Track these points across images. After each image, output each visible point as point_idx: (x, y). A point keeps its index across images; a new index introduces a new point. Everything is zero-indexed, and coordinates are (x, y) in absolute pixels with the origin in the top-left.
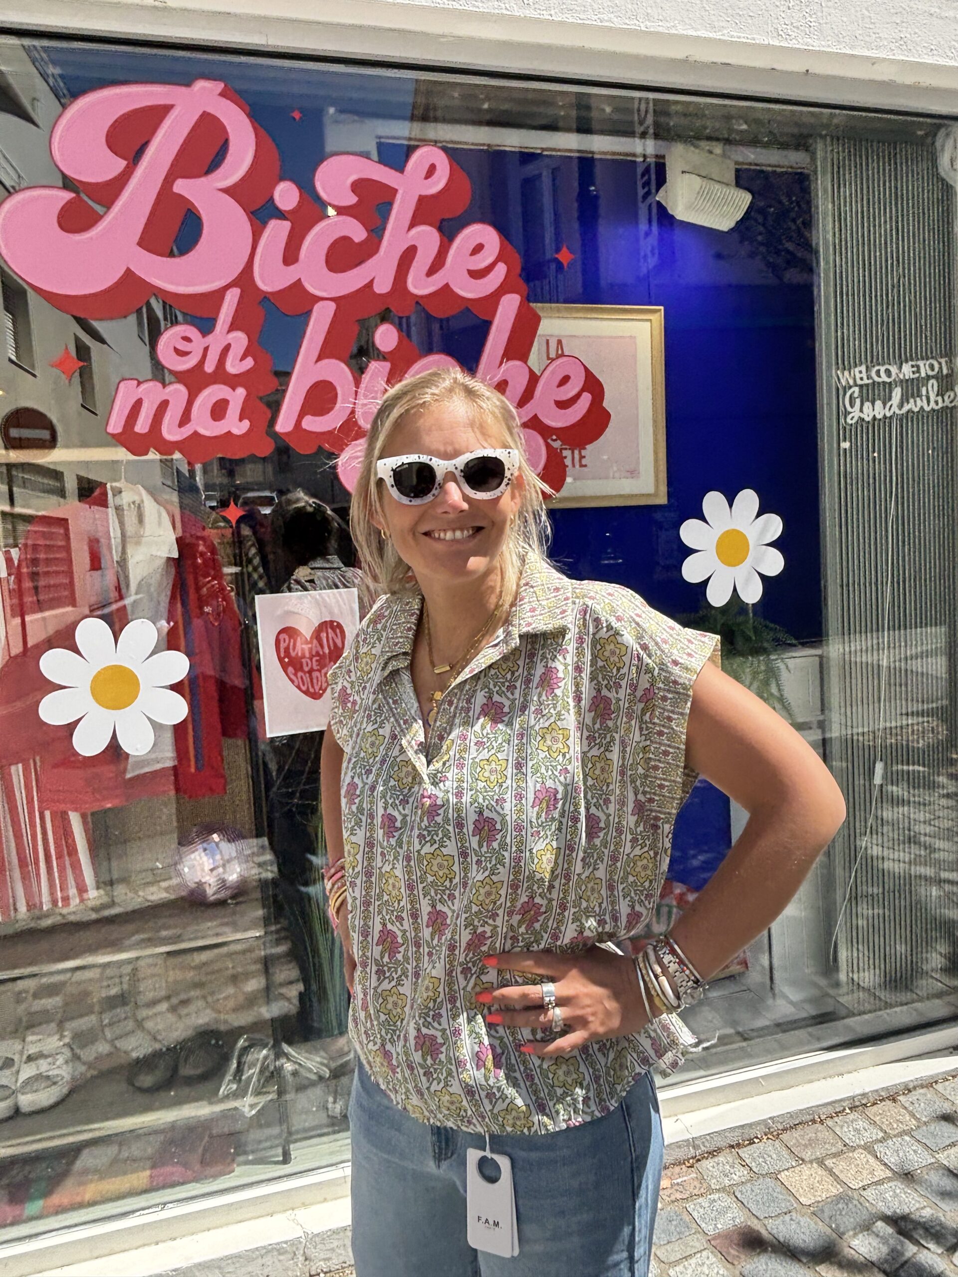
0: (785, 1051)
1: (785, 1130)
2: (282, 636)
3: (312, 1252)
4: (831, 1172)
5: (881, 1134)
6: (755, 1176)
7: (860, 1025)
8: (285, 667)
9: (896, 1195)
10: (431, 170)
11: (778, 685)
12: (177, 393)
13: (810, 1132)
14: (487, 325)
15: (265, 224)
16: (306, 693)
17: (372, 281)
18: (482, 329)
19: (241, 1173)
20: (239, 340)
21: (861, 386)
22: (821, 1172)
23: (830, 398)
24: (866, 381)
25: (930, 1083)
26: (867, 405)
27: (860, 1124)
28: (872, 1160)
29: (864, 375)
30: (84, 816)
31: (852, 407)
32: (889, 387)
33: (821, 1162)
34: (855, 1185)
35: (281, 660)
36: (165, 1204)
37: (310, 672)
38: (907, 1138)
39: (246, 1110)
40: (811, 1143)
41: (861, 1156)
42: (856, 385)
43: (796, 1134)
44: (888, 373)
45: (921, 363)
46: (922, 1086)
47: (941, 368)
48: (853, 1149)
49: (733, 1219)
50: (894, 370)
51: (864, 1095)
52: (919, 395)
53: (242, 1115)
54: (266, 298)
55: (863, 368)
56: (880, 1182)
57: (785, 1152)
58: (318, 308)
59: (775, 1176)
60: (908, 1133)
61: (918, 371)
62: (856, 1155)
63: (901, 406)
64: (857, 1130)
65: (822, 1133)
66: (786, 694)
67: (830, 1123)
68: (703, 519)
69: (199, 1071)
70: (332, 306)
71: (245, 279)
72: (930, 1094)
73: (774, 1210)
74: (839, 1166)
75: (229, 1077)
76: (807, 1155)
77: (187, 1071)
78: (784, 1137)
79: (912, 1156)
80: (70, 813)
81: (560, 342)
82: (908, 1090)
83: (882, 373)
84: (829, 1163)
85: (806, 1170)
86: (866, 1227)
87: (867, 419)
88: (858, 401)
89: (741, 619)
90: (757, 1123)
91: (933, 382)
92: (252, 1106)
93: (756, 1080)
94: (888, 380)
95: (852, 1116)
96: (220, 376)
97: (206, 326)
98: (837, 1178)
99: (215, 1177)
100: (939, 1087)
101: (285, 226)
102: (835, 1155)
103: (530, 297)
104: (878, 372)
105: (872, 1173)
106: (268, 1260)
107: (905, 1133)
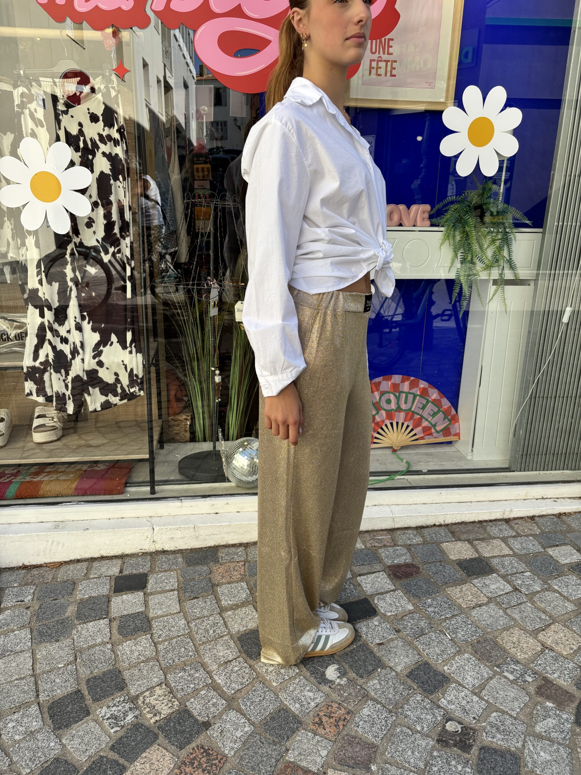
1: (454, 524)
3: (157, 538)
4: (475, 547)
5: (514, 534)
6: (426, 542)
9: (511, 564)
13: (470, 526)
22: (468, 545)
27: (505, 527)
28: (503, 545)
33: (470, 542)
34: (487, 555)
38: (531, 538)
40: (468, 532)
41: (497, 542)
43: (461, 526)
46: (552, 514)
48: (494, 538)
49: (405, 560)
57: (450, 534)
59: (439, 544)
60: (534, 536)
62: (494, 541)
64: (501, 530)
65: (478, 528)
66: (514, 258)
67: (485, 524)
72: (556, 519)
73: (431, 559)
74: (481, 545)
76: (464, 537)
78: (453, 527)
79: (530, 546)
84: (476, 542)
85: (459, 544)
95: (502, 522)
98: (477, 550)
100: (563, 517)
102: (481, 539)
105: (501, 551)
107: (531, 535)
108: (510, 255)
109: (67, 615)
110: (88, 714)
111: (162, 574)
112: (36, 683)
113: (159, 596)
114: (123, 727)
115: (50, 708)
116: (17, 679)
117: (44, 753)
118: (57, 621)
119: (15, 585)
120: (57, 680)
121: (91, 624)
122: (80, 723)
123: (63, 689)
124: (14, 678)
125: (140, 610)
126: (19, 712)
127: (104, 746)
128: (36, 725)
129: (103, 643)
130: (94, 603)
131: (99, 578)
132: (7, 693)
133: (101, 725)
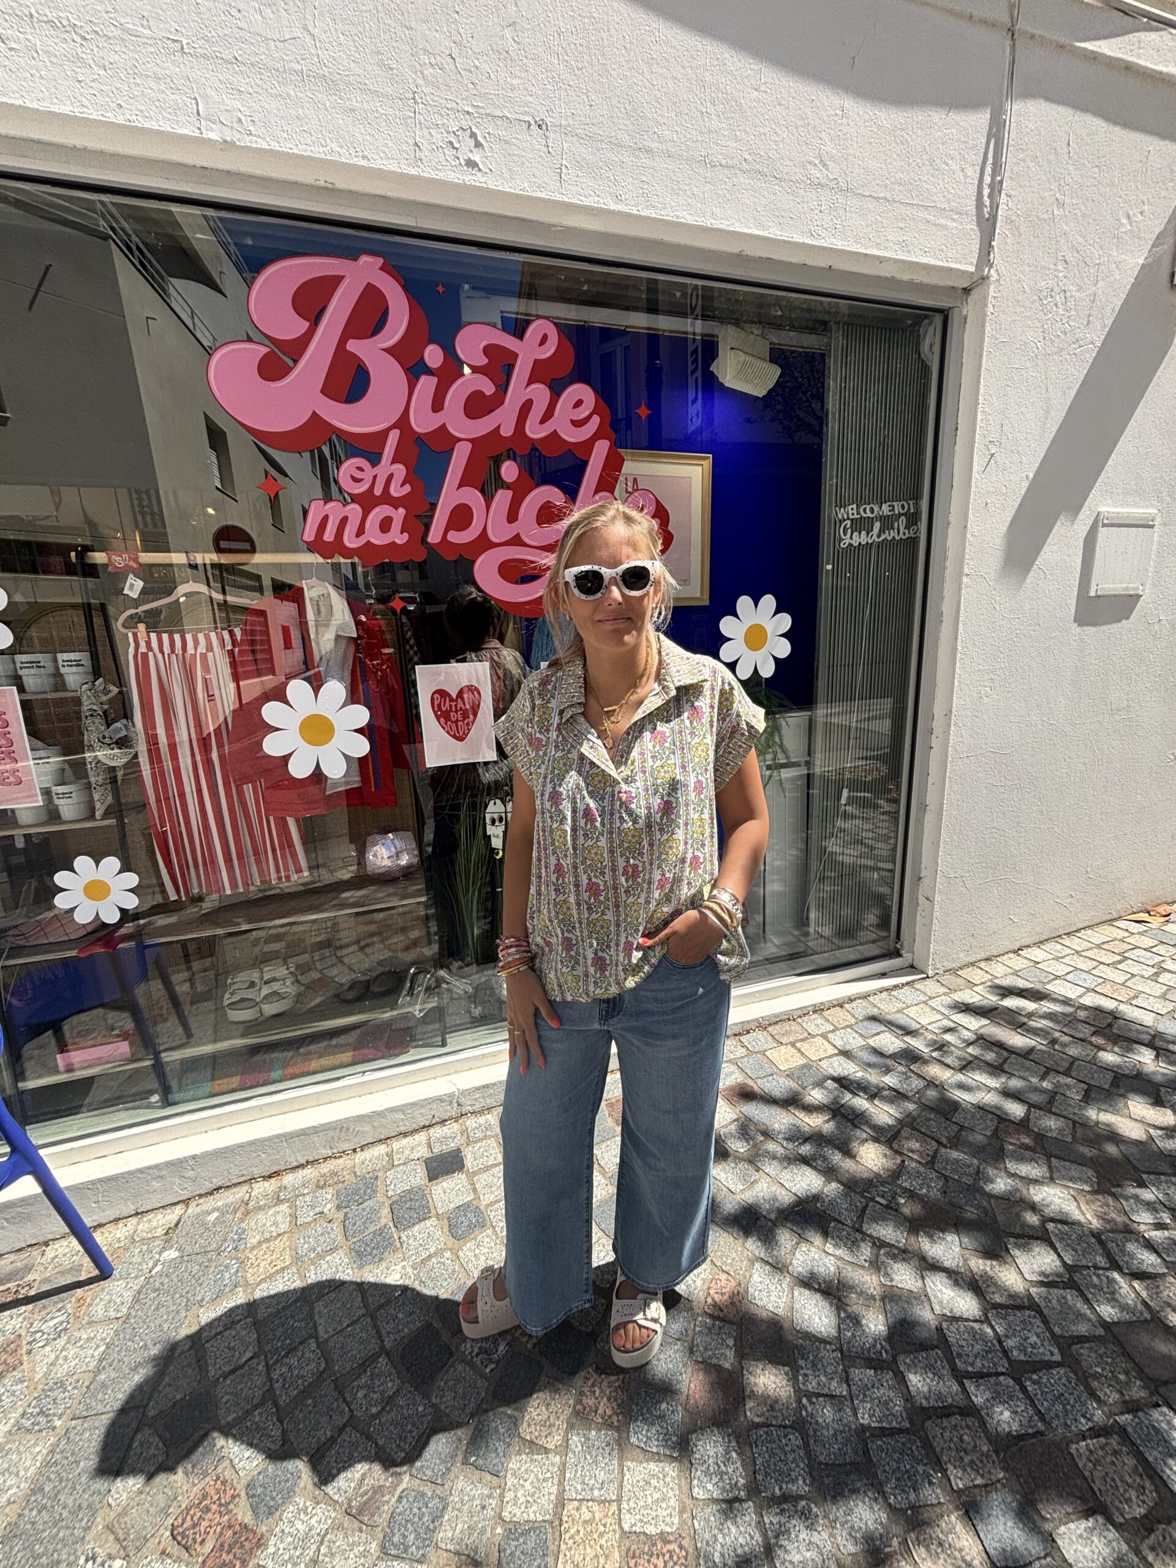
0: (771, 976)
1: (770, 1025)
2: (436, 696)
3: (462, 1100)
4: (799, 1050)
5: (832, 1028)
6: (750, 1052)
7: (821, 960)
8: (438, 718)
9: (840, 1065)
10: (544, 340)
11: (780, 736)
12: (354, 511)
13: (786, 1026)
14: (584, 464)
15: (418, 378)
16: (454, 737)
17: (499, 427)
18: (581, 467)
19: (412, 1054)
20: (400, 470)
21: (852, 520)
22: (793, 1050)
23: (830, 528)
24: (856, 516)
25: (865, 996)
26: (856, 534)
27: (819, 1021)
28: (825, 1042)
29: (855, 511)
30: (297, 821)
31: (845, 534)
32: (871, 521)
33: (793, 1044)
34: (814, 1058)
35: (435, 713)
36: (364, 1072)
37: (457, 720)
38: (849, 1030)
39: (417, 1013)
40: (786, 1033)
41: (819, 1041)
42: (848, 518)
43: (777, 1027)
44: (872, 511)
45: (895, 504)
46: (860, 998)
47: (909, 509)
48: (814, 1036)
49: (736, 1078)
50: (876, 509)
51: (822, 1003)
52: (893, 528)
53: (414, 1015)
54: (419, 438)
55: (854, 506)
56: (830, 1057)
57: (770, 1038)
58: (458, 446)
59: (763, 1053)
60: (850, 1026)
61: (893, 510)
62: (815, 1040)
63: (879, 536)
64: (817, 1026)
65: (794, 1026)
66: (785, 742)
67: (799, 1020)
68: (736, 616)
69: (384, 989)
70: (469, 445)
71: (403, 423)
72: (864, 1003)
73: (762, 1073)
74: (804, 1047)
75: (404, 992)
76: (784, 1040)
77: (375, 989)
78: (770, 1029)
79: (851, 1040)
80: (288, 819)
81: (635, 480)
82: (851, 1000)
83: (868, 510)
84: (798, 1045)
85: (783, 1048)
86: (819, 1084)
87: (855, 544)
88: (849, 531)
89: (758, 689)
90: (753, 1021)
91: (903, 518)
92: (420, 1011)
93: (752, 994)
94: (871, 516)
95: (815, 1016)
96: (386, 498)
97: (374, 459)
98: (802, 1054)
99: (397, 1055)
100: (871, 999)
101: (434, 380)
102: (802, 1040)
103: (616, 444)
104: (865, 509)
105: (825, 1051)
106: (434, 1106)
107: (848, 1026)
108: (781, 739)
109: (383, 1221)
110: (452, 1354)
111: (479, 1145)
112: (376, 1327)
113: (485, 1176)
114: (498, 1362)
115: (403, 1358)
116: (348, 1326)
117: (414, 1424)
118: (374, 1233)
119: (306, 1191)
120: (400, 1315)
121: (417, 1227)
122: (445, 1369)
123: (412, 1326)
124: (345, 1324)
125: (469, 1199)
126: (365, 1371)
127: (483, 1395)
128: (391, 1386)
129: (439, 1253)
130: (411, 1200)
131: (404, 1164)
132: (342, 1348)
133: (470, 1363)
